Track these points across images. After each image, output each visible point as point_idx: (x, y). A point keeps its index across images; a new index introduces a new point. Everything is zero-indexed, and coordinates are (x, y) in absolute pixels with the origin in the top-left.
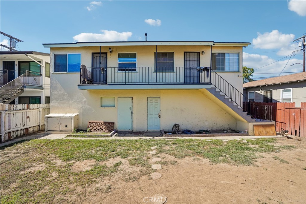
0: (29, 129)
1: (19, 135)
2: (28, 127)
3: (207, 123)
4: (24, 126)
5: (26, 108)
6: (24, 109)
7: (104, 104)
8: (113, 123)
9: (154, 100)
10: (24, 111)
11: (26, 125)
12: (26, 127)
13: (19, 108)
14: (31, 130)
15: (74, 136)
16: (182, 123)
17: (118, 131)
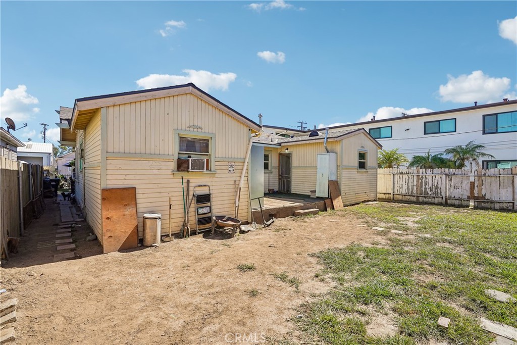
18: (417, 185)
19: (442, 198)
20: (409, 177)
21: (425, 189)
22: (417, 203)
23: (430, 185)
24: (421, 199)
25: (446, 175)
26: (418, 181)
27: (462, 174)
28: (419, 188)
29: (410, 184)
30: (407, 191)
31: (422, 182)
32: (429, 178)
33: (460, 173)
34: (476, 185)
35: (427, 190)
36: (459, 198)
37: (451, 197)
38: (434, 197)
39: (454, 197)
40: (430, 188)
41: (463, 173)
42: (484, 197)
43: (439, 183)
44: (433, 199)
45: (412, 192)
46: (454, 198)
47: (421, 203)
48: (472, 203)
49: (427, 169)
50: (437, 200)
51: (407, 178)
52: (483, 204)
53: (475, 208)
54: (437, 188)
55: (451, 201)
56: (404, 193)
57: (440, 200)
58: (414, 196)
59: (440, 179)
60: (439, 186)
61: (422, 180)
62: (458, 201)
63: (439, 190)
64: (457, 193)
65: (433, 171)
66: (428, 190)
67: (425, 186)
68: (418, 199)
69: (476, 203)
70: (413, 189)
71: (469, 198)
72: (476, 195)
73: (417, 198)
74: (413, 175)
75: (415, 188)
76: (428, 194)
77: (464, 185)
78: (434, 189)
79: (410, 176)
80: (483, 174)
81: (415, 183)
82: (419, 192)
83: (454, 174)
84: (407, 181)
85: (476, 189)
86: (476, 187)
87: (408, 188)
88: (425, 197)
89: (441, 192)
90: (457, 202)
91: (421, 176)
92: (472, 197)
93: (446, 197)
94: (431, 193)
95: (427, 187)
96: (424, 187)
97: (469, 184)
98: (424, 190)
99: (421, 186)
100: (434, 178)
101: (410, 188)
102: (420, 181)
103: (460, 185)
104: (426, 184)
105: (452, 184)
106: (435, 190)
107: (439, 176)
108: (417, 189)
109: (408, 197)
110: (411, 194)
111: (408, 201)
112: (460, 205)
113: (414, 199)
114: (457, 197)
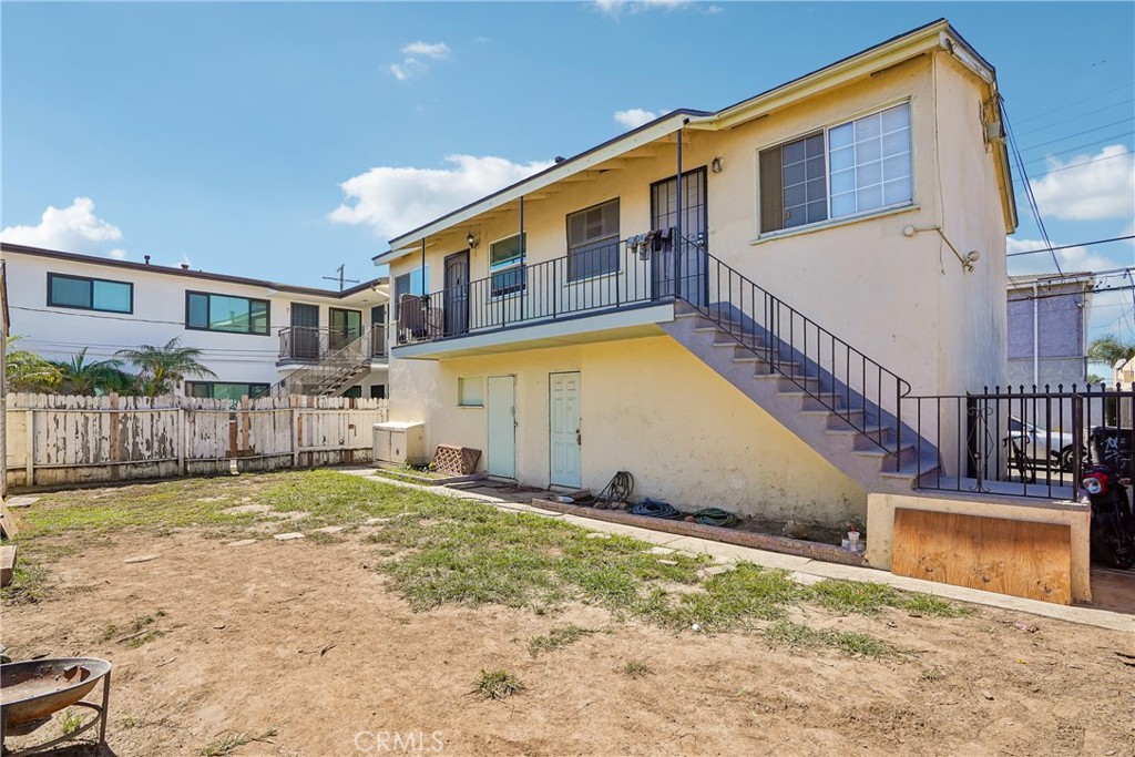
0: (355, 453)
1: (331, 461)
2: (351, 447)
3: (738, 483)
4: (342, 443)
5: (347, 405)
6: (342, 408)
7: (469, 397)
8: (479, 453)
9: (565, 383)
10: (342, 412)
11: (346, 443)
12: (345, 447)
13: (331, 405)
14: (359, 455)
15: (402, 478)
16: (646, 469)
17: (490, 478)
18: (113, 438)
19: (177, 461)
20: (87, 419)
21: (135, 444)
22: (116, 482)
23: (147, 435)
24: (123, 471)
25: (185, 410)
26: (114, 427)
27: (215, 409)
28: (117, 444)
29: (91, 437)
30: (80, 454)
31: (125, 430)
32: (144, 419)
33: (212, 405)
34: (240, 428)
35: (140, 447)
36: (211, 457)
37: (194, 457)
38: (157, 463)
39: (202, 457)
40: (147, 442)
41: (218, 406)
42: (252, 450)
43: (168, 429)
44: (155, 467)
45: (97, 457)
46: (202, 460)
47: (126, 479)
48: (233, 465)
49: (140, 398)
50: (163, 469)
51: (81, 420)
52: (251, 464)
53: (241, 471)
54: (163, 440)
55: (195, 465)
56: (71, 461)
57: (172, 466)
58: (105, 466)
59: (170, 420)
60: (168, 436)
61: (125, 425)
62: (209, 464)
63: (168, 444)
64: (205, 448)
65: (152, 401)
66: (143, 448)
67: (134, 438)
68: (115, 474)
69: (241, 463)
70: (99, 448)
71: (229, 455)
72: (240, 448)
73: (113, 470)
74: (98, 411)
75: (106, 445)
76: (141, 456)
77: (219, 430)
78: (156, 445)
79: (90, 416)
80: (250, 406)
81: (106, 432)
82: (118, 452)
83: (200, 408)
84: (81, 429)
85: (240, 435)
86: (240, 434)
87: (86, 448)
88: (135, 466)
89: (172, 450)
90: (208, 467)
91: (121, 415)
92: (233, 453)
93: (185, 458)
94: (149, 453)
95: (138, 439)
96: (131, 440)
97: (228, 427)
98: (130, 448)
99: (124, 439)
100: (156, 417)
101: (92, 445)
102: (121, 426)
103: (211, 431)
104: (135, 434)
105: (197, 431)
106: (160, 446)
107: (169, 414)
108: (111, 446)
109: (85, 472)
110: (95, 461)
111: (86, 482)
112: (213, 471)
113: (105, 473)
114: (207, 455)
